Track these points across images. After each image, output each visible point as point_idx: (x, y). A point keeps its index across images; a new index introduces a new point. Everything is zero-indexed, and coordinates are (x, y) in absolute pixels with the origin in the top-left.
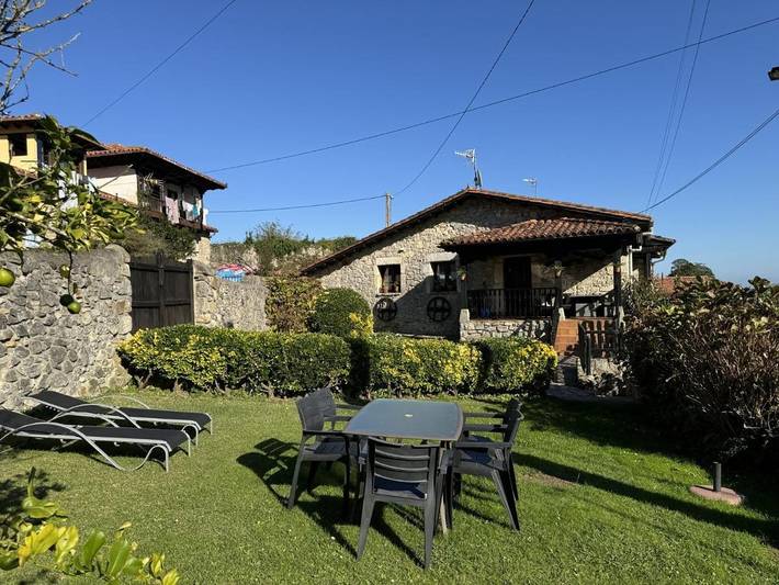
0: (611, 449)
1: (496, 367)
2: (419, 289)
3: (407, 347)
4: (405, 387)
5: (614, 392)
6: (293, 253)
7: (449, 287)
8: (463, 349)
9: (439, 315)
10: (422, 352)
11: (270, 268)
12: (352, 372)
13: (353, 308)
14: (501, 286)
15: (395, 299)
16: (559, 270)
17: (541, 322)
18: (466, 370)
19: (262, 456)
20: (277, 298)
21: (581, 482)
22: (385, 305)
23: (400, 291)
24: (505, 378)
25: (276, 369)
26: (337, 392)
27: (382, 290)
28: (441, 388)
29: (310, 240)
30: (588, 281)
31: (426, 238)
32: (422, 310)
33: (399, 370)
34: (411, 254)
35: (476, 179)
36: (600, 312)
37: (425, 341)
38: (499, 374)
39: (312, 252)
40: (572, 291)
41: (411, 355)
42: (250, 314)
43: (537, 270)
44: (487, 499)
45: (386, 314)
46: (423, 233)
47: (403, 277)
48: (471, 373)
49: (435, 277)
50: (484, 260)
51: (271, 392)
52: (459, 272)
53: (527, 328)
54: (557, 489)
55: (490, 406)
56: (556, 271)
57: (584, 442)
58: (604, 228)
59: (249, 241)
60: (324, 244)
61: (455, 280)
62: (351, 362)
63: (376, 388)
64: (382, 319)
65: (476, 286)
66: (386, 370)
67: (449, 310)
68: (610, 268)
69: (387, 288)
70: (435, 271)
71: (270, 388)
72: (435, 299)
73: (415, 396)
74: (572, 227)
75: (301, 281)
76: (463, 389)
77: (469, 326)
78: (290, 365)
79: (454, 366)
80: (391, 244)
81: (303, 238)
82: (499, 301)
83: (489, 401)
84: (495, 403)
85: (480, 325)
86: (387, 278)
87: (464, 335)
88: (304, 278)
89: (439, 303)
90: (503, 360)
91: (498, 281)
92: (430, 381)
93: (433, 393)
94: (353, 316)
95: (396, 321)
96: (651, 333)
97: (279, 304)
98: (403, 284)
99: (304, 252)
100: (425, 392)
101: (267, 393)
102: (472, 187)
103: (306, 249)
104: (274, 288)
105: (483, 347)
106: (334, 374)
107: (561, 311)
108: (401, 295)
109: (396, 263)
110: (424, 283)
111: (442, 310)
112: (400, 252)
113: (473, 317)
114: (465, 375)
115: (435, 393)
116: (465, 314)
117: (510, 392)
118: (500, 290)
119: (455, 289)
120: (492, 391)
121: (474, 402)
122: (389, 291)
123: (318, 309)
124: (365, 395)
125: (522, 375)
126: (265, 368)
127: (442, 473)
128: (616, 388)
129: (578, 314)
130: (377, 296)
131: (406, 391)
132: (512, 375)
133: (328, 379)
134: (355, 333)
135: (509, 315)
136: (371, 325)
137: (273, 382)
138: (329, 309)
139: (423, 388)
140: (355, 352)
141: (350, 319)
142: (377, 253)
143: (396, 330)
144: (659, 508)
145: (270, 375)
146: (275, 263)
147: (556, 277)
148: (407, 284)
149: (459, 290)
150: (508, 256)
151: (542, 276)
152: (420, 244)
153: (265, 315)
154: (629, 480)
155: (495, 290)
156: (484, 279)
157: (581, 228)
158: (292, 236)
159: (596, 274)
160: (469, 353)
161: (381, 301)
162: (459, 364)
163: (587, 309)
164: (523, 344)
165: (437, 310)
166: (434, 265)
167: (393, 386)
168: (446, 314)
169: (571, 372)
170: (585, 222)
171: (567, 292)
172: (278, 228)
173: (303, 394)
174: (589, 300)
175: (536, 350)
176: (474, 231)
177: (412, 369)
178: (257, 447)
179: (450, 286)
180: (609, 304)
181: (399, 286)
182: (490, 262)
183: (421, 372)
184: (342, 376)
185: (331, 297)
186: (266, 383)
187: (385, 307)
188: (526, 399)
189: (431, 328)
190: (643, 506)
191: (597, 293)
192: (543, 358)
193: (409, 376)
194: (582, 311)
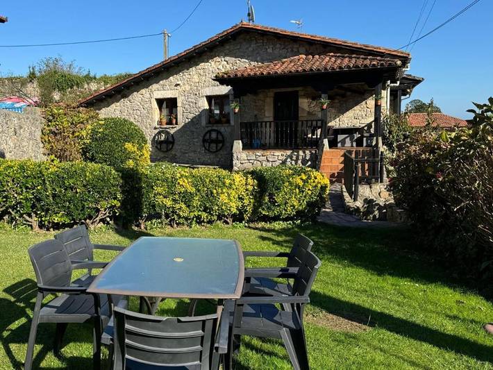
0: (390, 279)
1: (271, 196)
2: (195, 121)
3: (182, 176)
4: (179, 217)
5: (375, 216)
6: (75, 88)
7: (224, 120)
8: (238, 178)
9: (213, 146)
10: (198, 182)
11: (51, 100)
12: (123, 203)
13: (129, 138)
14: (271, 119)
15: (172, 131)
16: (325, 102)
17: (307, 152)
18: (241, 199)
19: (10, 302)
20: (53, 129)
21: (372, 325)
22: (163, 137)
23: (177, 124)
24: (279, 206)
25: (39, 200)
26: (108, 223)
27: (160, 123)
28: (216, 218)
29: (92, 75)
30: (350, 114)
31: (201, 72)
32: (198, 141)
33: (174, 200)
34: (188, 87)
35: (249, 15)
36: (359, 143)
37: (201, 170)
38: (273, 202)
39: (94, 86)
40: (335, 124)
41: (186, 185)
42: (25, 144)
43: (304, 103)
44: (270, 354)
45: (164, 146)
46: (199, 67)
47: (180, 110)
48: (246, 202)
49: (210, 110)
50: (256, 93)
51: (35, 225)
52: (233, 105)
53: (294, 158)
54: (347, 335)
55: (265, 234)
56: (323, 104)
57: (362, 271)
58: (367, 62)
59: (32, 76)
60: (105, 79)
61: (229, 114)
62: (123, 192)
63: (149, 218)
64: (160, 150)
65: (248, 118)
66: (160, 199)
67: (223, 142)
68: (371, 102)
69: (164, 121)
70: (210, 104)
71: (34, 220)
72: (210, 132)
73: (190, 225)
74: (339, 61)
75: (79, 112)
76: (238, 218)
77: (242, 156)
78: (54, 196)
79: (229, 195)
80: (167, 78)
81: (85, 73)
82: (269, 133)
83: (263, 229)
84: (268, 230)
85: (252, 155)
86: (165, 112)
87: (237, 164)
88: (81, 109)
89: (214, 135)
90: (278, 189)
91: (269, 115)
92: (204, 211)
93: (208, 222)
94: (128, 146)
95: (173, 153)
96: (428, 160)
97: (55, 134)
98: (180, 117)
99: (86, 86)
100: (199, 221)
101: (31, 226)
102: (246, 23)
103: (88, 84)
104: (51, 118)
105: (257, 175)
106: (104, 205)
107: (326, 142)
108: (178, 127)
109: (173, 97)
110: (200, 116)
111: (216, 141)
112: (177, 85)
113: (244, 148)
114: (240, 204)
115: (210, 222)
116: (238, 145)
117: (284, 220)
118: (270, 122)
119: (228, 122)
120: (266, 219)
121: (249, 230)
122: (167, 124)
123: (92, 138)
124: (138, 226)
125: (296, 203)
126: (26, 199)
127: (220, 352)
128: (376, 213)
129: (339, 145)
130: (155, 128)
131: (181, 221)
132: (286, 203)
133: (98, 210)
134: (131, 163)
135: (278, 146)
136: (147, 155)
137: (36, 214)
138: (104, 139)
139: (198, 218)
140: (126, 182)
141: (126, 149)
142: (155, 86)
143: (173, 160)
144: (465, 358)
145: (33, 206)
146: (56, 96)
147: (323, 109)
148: (184, 116)
149: (232, 123)
150: (278, 90)
151: (308, 110)
152: (196, 78)
153: (42, 145)
154: (419, 319)
155: (266, 122)
156: (256, 112)
157: (347, 62)
158: (75, 71)
159: (357, 108)
160: (244, 182)
161: (159, 133)
162: (234, 193)
163: (348, 140)
164: (297, 172)
165: (212, 141)
166: (210, 99)
167: (167, 216)
168: (221, 145)
169: (337, 198)
170: (351, 58)
171: (330, 124)
172: (61, 63)
173: (70, 226)
174: (349, 131)
175: (309, 177)
176: (247, 66)
177: (187, 198)
178: (6, 290)
179: (225, 118)
180: (368, 135)
181: (176, 119)
182: (261, 96)
183: (196, 202)
184: (113, 207)
185: (106, 126)
186: (30, 216)
187: (163, 138)
188: (298, 226)
189: (207, 158)
190: (447, 356)
191: (358, 125)
192: (316, 186)
193: (184, 206)
194: (343, 142)
